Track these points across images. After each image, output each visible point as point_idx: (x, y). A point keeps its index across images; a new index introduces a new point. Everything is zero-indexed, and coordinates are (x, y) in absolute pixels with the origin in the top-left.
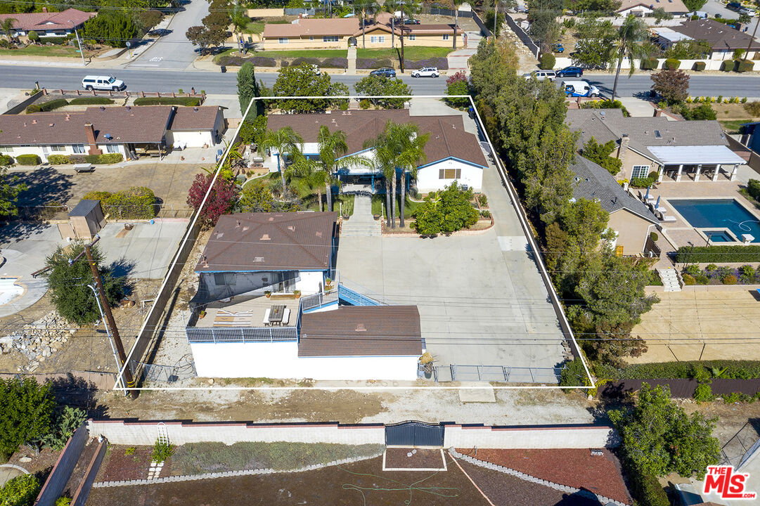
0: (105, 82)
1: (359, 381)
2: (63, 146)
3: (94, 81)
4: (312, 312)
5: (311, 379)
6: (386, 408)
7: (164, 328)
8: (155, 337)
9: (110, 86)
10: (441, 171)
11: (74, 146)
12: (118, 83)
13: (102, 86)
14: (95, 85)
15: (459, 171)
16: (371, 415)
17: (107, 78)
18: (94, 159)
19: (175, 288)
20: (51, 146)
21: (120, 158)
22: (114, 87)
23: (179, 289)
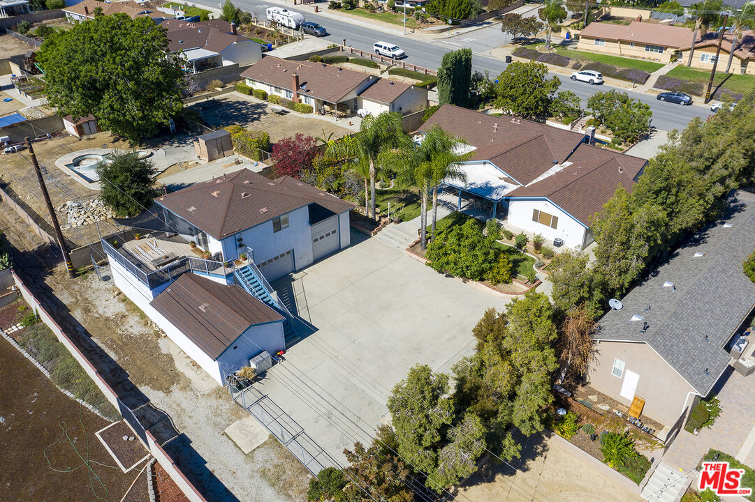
0: (389, 49)
1: (188, 357)
2: (281, 89)
3: (381, 47)
4: (201, 275)
5: (163, 332)
6: (171, 391)
9: (390, 54)
10: (536, 212)
11: (287, 91)
12: (398, 53)
13: (386, 52)
14: (381, 50)
15: (556, 219)
17: (390, 46)
18: (291, 105)
20: (275, 87)
21: (309, 110)
22: (393, 55)
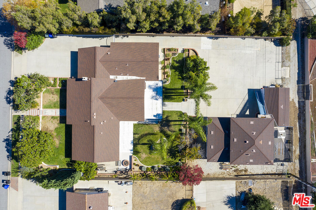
6: (292, 100)
7: (258, 175)
8: (263, 176)
16: (295, 104)
19: (235, 177)
23: (236, 176)
